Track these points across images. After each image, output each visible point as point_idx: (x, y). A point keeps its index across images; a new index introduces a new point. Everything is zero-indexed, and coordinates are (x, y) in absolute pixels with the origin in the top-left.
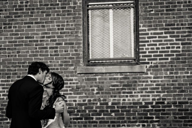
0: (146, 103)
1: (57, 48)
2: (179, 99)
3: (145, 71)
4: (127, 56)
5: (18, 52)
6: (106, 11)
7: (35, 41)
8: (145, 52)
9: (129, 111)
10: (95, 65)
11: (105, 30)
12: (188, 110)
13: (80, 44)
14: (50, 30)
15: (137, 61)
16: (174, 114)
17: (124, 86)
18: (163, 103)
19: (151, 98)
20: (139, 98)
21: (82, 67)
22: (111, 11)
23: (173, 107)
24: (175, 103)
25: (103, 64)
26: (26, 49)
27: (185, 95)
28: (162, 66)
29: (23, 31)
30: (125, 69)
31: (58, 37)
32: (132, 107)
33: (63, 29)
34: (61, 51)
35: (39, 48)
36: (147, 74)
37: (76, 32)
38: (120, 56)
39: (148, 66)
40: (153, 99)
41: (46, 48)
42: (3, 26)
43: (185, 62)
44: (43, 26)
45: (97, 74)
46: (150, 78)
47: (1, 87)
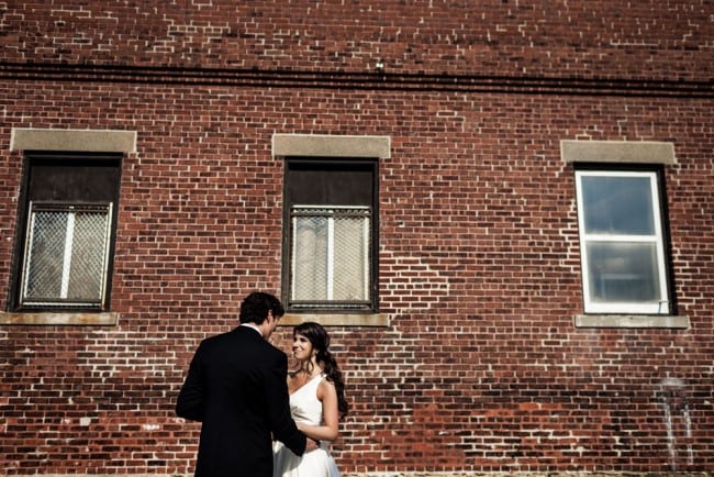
0: (389, 380)
1: (235, 279)
2: (444, 374)
3: (389, 324)
4: (357, 298)
5: (164, 284)
6: (323, 221)
7: (195, 266)
8: (389, 293)
9: (360, 394)
10: (301, 311)
11: (321, 253)
12: (460, 393)
13: (277, 273)
14: (225, 247)
15: (374, 306)
16: (438, 400)
17: (351, 349)
18: (418, 380)
19: (397, 371)
20: (377, 371)
22: (331, 220)
23: (434, 389)
24: (437, 381)
25: (315, 311)
26: (176, 278)
27: (454, 368)
28: (417, 317)
29: (175, 246)
30: (355, 319)
31: (238, 260)
32: (365, 387)
33: (247, 247)
34: (242, 285)
35: (204, 278)
36: (391, 329)
37: (272, 254)
38: (344, 298)
39: (394, 315)
40: (401, 374)
41: (216, 278)
42: (138, 237)
43: (454, 311)
44: (213, 240)
46: (397, 336)
47: (127, 346)
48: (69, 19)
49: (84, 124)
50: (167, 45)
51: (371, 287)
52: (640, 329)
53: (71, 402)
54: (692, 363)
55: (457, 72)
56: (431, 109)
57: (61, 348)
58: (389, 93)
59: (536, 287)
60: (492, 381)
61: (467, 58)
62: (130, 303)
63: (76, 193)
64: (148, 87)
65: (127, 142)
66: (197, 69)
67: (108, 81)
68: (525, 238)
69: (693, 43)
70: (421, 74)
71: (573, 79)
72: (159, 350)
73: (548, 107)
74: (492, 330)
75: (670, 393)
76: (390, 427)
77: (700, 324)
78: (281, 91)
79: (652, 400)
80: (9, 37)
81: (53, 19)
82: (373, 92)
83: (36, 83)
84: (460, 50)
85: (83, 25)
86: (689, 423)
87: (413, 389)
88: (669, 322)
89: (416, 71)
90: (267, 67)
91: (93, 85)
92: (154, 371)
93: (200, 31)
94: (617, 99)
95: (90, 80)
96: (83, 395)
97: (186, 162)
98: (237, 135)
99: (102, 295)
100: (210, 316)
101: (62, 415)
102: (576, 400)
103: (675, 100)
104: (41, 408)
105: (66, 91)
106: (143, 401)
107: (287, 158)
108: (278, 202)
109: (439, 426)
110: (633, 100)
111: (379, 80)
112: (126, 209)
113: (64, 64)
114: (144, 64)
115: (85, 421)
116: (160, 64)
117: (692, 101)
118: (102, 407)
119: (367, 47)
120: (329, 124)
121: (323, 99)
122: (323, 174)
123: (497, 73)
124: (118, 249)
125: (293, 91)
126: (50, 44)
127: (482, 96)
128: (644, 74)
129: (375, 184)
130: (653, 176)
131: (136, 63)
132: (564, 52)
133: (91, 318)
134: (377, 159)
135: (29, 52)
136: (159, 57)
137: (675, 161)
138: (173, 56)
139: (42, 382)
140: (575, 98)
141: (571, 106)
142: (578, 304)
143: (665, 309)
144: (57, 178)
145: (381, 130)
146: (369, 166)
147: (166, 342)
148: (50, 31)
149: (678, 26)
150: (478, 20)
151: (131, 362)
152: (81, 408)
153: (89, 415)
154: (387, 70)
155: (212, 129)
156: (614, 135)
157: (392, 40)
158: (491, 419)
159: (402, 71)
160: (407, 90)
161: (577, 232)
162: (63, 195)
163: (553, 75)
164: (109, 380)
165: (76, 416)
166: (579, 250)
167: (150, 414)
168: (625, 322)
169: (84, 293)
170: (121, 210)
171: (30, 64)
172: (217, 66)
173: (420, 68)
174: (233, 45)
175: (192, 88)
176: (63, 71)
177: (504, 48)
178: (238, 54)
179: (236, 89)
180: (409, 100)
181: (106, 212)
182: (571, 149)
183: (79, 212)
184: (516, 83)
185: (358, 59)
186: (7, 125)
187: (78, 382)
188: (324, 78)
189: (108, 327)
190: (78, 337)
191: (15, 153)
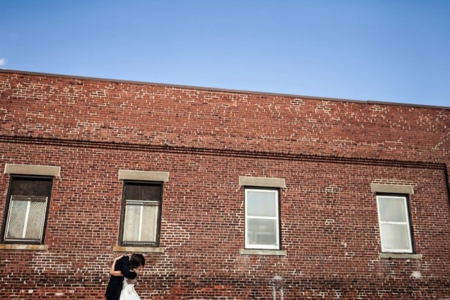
0: (162, 276)
1: (99, 231)
2: (185, 273)
3: (163, 252)
4: (151, 240)
5: (68, 233)
6: (138, 206)
7: (82, 225)
8: (164, 239)
9: (149, 281)
10: (126, 245)
11: (136, 220)
12: (191, 281)
13: (117, 229)
14: (96, 217)
15: (158, 244)
16: (181, 284)
18: (174, 276)
19: (166, 272)
20: (157, 271)
21: (116, 248)
22: (142, 207)
23: (180, 279)
24: (182, 276)
25: (132, 246)
26: (74, 231)
27: (190, 271)
28: (175, 249)
29: (74, 217)
30: (149, 250)
31: (101, 223)
32: (152, 278)
33: (105, 218)
34: (103, 234)
35: (86, 231)
36: (164, 254)
37: (116, 221)
38: (145, 240)
39: (165, 248)
41: (91, 231)
42: (58, 212)
43: (191, 247)
44: (91, 215)
45: (128, 253)
46: (166, 257)
47: (51, 259)
48: (34, 118)
49: (38, 163)
50: (76, 130)
51: (157, 236)
52: (266, 256)
53: (25, 283)
54: (286, 270)
55: (198, 147)
56: (187, 161)
57: (22, 260)
58: (169, 154)
59: (225, 238)
60: (204, 276)
61: (203, 141)
63: (32, 192)
64: (66, 148)
65: (56, 171)
66: (89, 141)
67: (49, 144)
68: (222, 217)
69: (294, 138)
70: (183, 147)
71: (245, 151)
72: (65, 261)
73: (235, 162)
74: (206, 255)
75: (276, 282)
76: (161, 295)
77: (290, 254)
78: (124, 151)
79: (268, 285)
80: (7, 125)
81: (27, 117)
82: (163, 154)
83: (17, 144)
84: (200, 138)
85: (40, 120)
86: (282, 294)
87: (172, 279)
88: (278, 253)
89: (181, 146)
90: (118, 142)
91: (42, 146)
92: (62, 270)
93: (91, 125)
94: (263, 160)
95: (41, 144)
96: (30, 280)
97: (82, 181)
98: (104, 170)
99: (40, 237)
100: (87, 247)
101: (21, 288)
102: (239, 285)
103: (287, 161)
104: (12, 285)
105: (30, 148)
106: (56, 283)
107: (125, 180)
108: (120, 199)
109: (181, 295)
110: (270, 160)
111: (165, 148)
112: (54, 200)
113: (31, 137)
114: (66, 138)
115: (31, 291)
116: (72, 139)
117: (294, 162)
118: (38, 285)
119: (161, 135)
120: (143, 166)
121: (142, 155)
122: (139, 187)
123: (214, 148)
124: (49, 217)
125: (129, 151)
126: (25, 128)
127: (208, 157)
128: (274, 151)
129: (161, 192)
130: (276, 192)
131: (62, 138)
132: (242, 140)
133: (36, 247)
134: (163, 182)
135: (15, 131)
136: (72, 136)
137: (285, 186)
138: (78, 135)
139: (12, 274)
140: (246, 159)
141: (244, 162)
142: (242, 245)
143: (278, 247)
144: (24, 186)
145: (165, 170)
146: (159, 185)
147: (67, 258)
148: (25, 122)
149: (289, 131)
150: (208, 125)
151: (52, 266)
152: (29, 286)
153: (32, 289)
154: (169, 145)
155: (93, 167)
156: (261, 175)
157: (172, 132)
158: (203, 292)
159: (175, 145)
160: (177, 153)
161: (244, 215)
162: (26, 193)
163: (237, 149)
164: (42, 274)
165: (27, 289)
166: (244, 222)
167: (59, 289)
168: (260, 253)
169: (33, 236)
170: (51, 201)
171: (15, 137)
172: (97, 140)
173: (183, 144)
174: (105, 132)
175: (85, 149)
176: (30, 140)
177: (218, 137)
178: (106, 135)
179: (104, 150)
180: (177, 157)
181: (45, 201)
182: (243, 180)
183: (33, 201)
184: (222, 152)
185: (157, 140)
186: (3, 162)
187: (28, 274)
188: (142, 147)
189: (43, 251)
190: (29, 255)
191: (6, 175)
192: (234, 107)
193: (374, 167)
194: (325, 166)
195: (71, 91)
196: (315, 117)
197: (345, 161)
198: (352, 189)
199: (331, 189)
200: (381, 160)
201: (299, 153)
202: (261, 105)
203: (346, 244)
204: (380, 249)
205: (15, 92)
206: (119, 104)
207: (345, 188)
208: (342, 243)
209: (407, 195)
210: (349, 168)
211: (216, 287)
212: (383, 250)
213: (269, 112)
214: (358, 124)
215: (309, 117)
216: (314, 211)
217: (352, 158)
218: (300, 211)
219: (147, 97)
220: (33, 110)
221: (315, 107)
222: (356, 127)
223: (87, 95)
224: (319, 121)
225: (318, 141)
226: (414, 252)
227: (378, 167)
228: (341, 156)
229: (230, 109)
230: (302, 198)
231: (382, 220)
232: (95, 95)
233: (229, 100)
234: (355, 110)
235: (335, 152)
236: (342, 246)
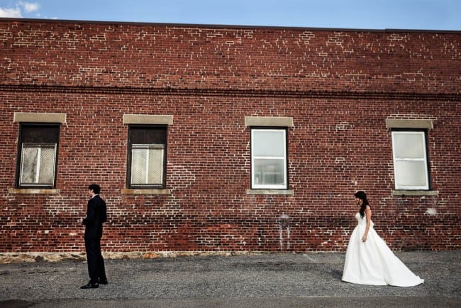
0: (169, 216)
1: (107, 175)
2: (192, 213)
3: (170, 193)
4: (158, 183)
5: (78, 177)
6: (144, 150)
7: (91, 170)
8: (170, 181)
9: (157, 221)
10: (134, 188)
11: (143, 164)
12: (197, 221)
13: (124, 173)
14: (103, 162)
15: (164, 186)
16: (188, 223)
17: (155, 203)
18: (181, 216)
19: (173, 212)
20: (165, 212)
21: (125, 190)
22: (148, 150)
23: (187, 219)
24: (189, 216)
25: (140, 188)
26: (83, 175)
27: (196, 211)
28: (181, 191)
29: (82, 162)
30: (156, 191)
31: (109, 167)
32: (159, 219)
33: (112, 162)
34: (110, 178)
35: (94, 175)
36: (171, 195)
37: (122, 165)
38: (152, 183)
39: (172, 190)
40: (175, 213)
41: (99, 175)
42: (67, 158)
43: (197, 188)
44: (98, 159)
45: (135, 195)
46: (173, 198)
47: (63, 202)
48: (37, 66)
49: (44, 111)
51: (163, 178)
52: (273, 195)
53: (41, 224)
54: (293, 209)
55: (201, 87)
56: (191, 103)
57: (37, 203)
58: (173, 97)
59: (231, 178)
60: (211, 216)
61: (206, 82)
62: (64, 185)
63: (42, 139)
64: (71, 94)
65: (62, 118)
66: (92, 87)
67: (54, 92)
68: (228, 158)
69: (303, 74)
70: (186, 89)
71: (251, 90)
72: (76, 204)
73: (240, 102)
74: (212, 196)
75: (283, 221)
76: (169, 234)
77: (298, 193)
78: (127, 96)
79: (275, 224)
80: (12, 74)
81: (30, 66)
82: (166, 96)
83: (24, 93)
84: (203, 78)
85: (43, 68)
86: (289, 232)
87: (178, 219)
88: (285, 193)
89: (184, 88)
90: (121, 86)
91: (47, 94)
92: (74, 212)
93: (93, 70)
94: (270, 99)
95: (46, 92)
96: (45, 222)
97: (87, 127)
98: (108, 115)
99: (53, 182)
101: (37, 229)
102: (245, 223)
103: (295, 99)
104: (29, 227)
105: (36, 96)
106: (70, 224)
107: (129, 125)
108: (125, 143)
109: (188, 234)
110: (277, 99)
111: (168, 91)
112: (62, 146)
113: (35, 85)
114: (69, 85)
115: (47, 232)
116: (76, 85)
117: (302, 99)
118: (53, 226)
119: (164, 77)
120: (147, 110)
121: (145, 99)
122: (145, 131)
123: (219, 88)
124: (59, 163)
125: (132, 96)
126: (29, 77)
127: (212, 98)
128: (281, 88)
129: (166, 135)
130: (284, 131)
131: (66, 85)
132: (248, 78)
133: (48, 191)
134: (167, 125)
135: (21, 80)
136: (75, 82)
137: (293, 125)
138: (81, 81)
139: (29, 217)
140: (252, 98)
141: (249, 101)
142: (249, 185)
143: (285, 187)
144: (33, 133)
145: (169, 113)
146: (163, 128)
147: (79, 201)
148: (29, 71)
149: (297, 67)
150: (211, 65)
151: (65, 208)
152: (45, 227)
153: (48, 229)
154: (172, 87)
155: (98, 113)
156: (268, 114)
157: (175, 74)
158: (209, 231)
159: (178, 87)
160: (181, 95)
161: (251, 155)
162: (36, 140)
163: (242, 89)
164: (56, 216)
165: (43, 230)
166: (251, 163)
167: (73, 229)
168: (267, 193)
169: (45, 181)
170: (60, 147)
171: (21, 85)
172: (100, 86)
173: (186, 86)
174: (107, 77)
175: (89, 95)
176: (35, 88)
177: (222, 77)
178: (109, 81)
179: (108, 95)
180: (181, 100)
181: (54, 147)
182: (249, 120)
183: (42, 147)
184: (227, 92)
185: (160, 82)
186: (12, 111)
187: (44, 216)
188: (145, 90)
189: (55, 195)
190: (43, 199)
191: (15, 123)
192: (238, 44)
193: (390, 101)
194: (337, 102)
195: (71, 36)
196: (326, 50)
197: (357, 96)
198: (365, 126)
199: (342, 126)
200: (398, 93)
201: (308, 90)
202: (268, 41)
203: (356, 183)
204: (393, 187)
205: (17, 40)
206: (120, 47)
207: (358, 125)
208: (353, 182)
209: (425, 130)
210: (362, 103)
211: (222, 226)
212: (396, 188)
213: (276, 48)
214: (374, 56)
215: (319, 51)
216: (324, 150)
217: (365, 93)
218: (309, 150)
219: (147, 38)
220: (35, 58)
221: (326, 39)
222: (371, 59)
223: (88, 40)
224: (331, 55)
225: (329, 77)
226: (430, 189)
227: (394, 101)
228: (354, 91)
229: (234, 46)
230: (311, 137)
231: (397, 157)
232: (95, 39)
233: (233, 38)
234: (371, 41)
235: (348, 87)
236: (352, 184)
